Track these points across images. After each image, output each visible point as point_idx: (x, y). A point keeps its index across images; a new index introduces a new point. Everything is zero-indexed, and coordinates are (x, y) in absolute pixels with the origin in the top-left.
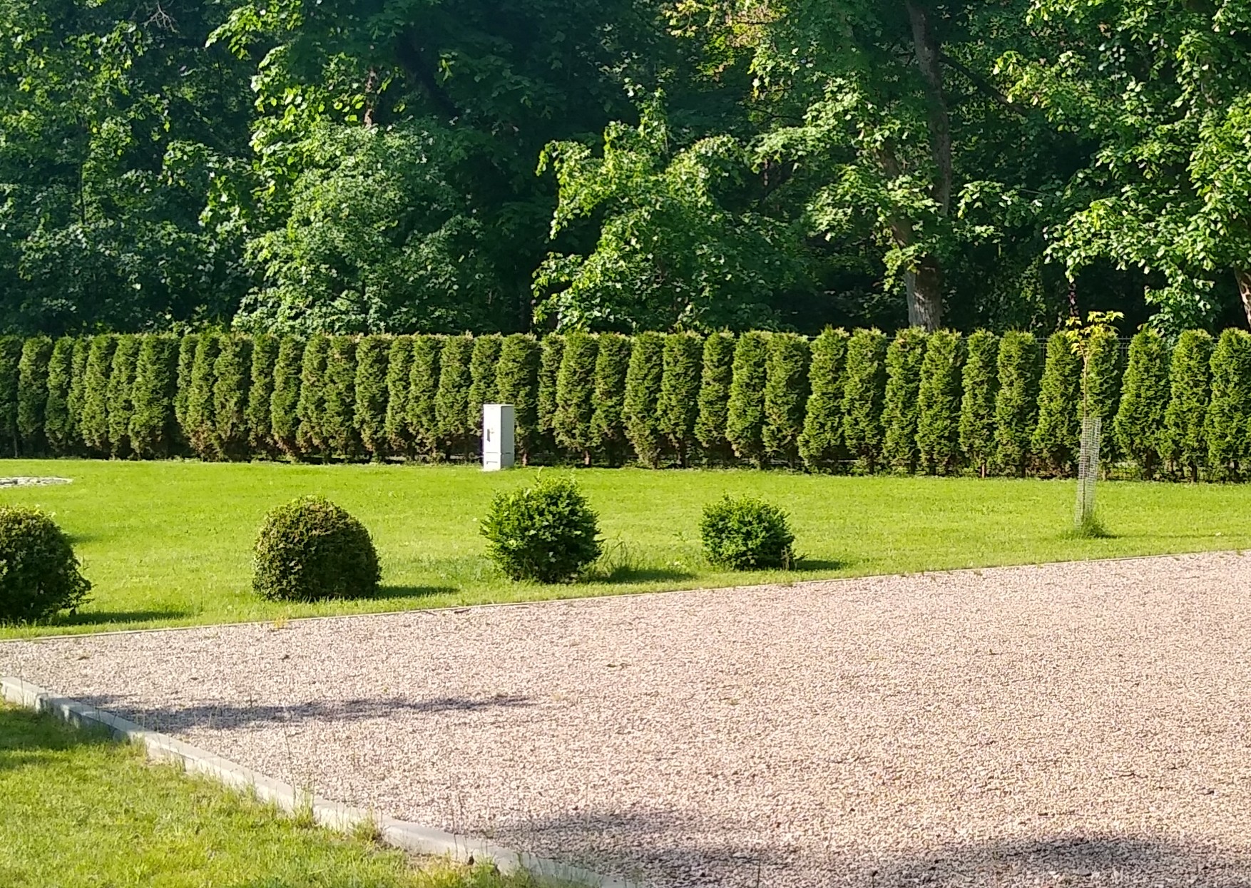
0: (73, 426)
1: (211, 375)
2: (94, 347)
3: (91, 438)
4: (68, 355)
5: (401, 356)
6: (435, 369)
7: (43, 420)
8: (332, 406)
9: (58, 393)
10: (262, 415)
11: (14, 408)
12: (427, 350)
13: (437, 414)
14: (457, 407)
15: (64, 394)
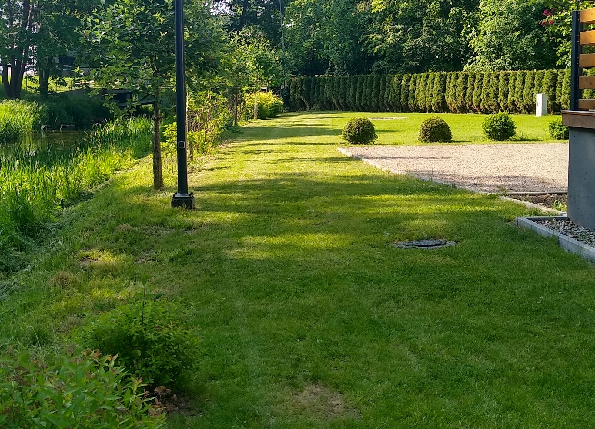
0: (416, 103)
1: (456, 85)
2: (422, 77)
3: (421, 106)
4: (415, 79)
5: (513, 78)
6: (524, 82)
7: (408, 100)
8: (491, 95)
9: (412, 92)
10: (470, 98)
11: (400, 97)
12: (521, 76)
13: (523, 97)
14: (530, 95)
15: (414, 92)
